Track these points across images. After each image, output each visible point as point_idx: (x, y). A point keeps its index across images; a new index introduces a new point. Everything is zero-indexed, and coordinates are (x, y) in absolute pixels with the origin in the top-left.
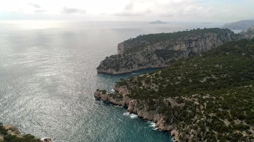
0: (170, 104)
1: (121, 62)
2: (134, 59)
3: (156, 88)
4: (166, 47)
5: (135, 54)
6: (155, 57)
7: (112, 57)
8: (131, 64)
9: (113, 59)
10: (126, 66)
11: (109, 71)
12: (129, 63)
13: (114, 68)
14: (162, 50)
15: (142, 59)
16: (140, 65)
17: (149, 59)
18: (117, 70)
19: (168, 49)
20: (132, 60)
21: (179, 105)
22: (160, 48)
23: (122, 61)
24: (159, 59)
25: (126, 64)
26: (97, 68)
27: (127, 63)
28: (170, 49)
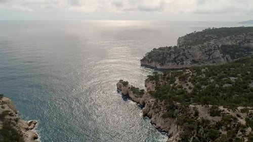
0: (197, 114)
1: (168, 56)
2: (187, 54)
3: (190, 88)
4: (240, 43)
5: (190, 48)
6: (218, 54)
7: (160, 49)
8: (182, 59)
9: (160, 52)
10: (174, 61)
11: (153, 64)
12: (179, 58)
13: (159, 61)
14: (232, 46)
15: (198, 55)
16: (194, 62)
17: (209, 55)
18: (162, 64)
19: (242, 45)
20: (184, 54)
21: (210, 118)
22: (229, 43)
23: (170, 55)
24: (223, 57)
25: (175, 58)
26: (141, 60)
27: (177, 57)
28: (246, 45)
